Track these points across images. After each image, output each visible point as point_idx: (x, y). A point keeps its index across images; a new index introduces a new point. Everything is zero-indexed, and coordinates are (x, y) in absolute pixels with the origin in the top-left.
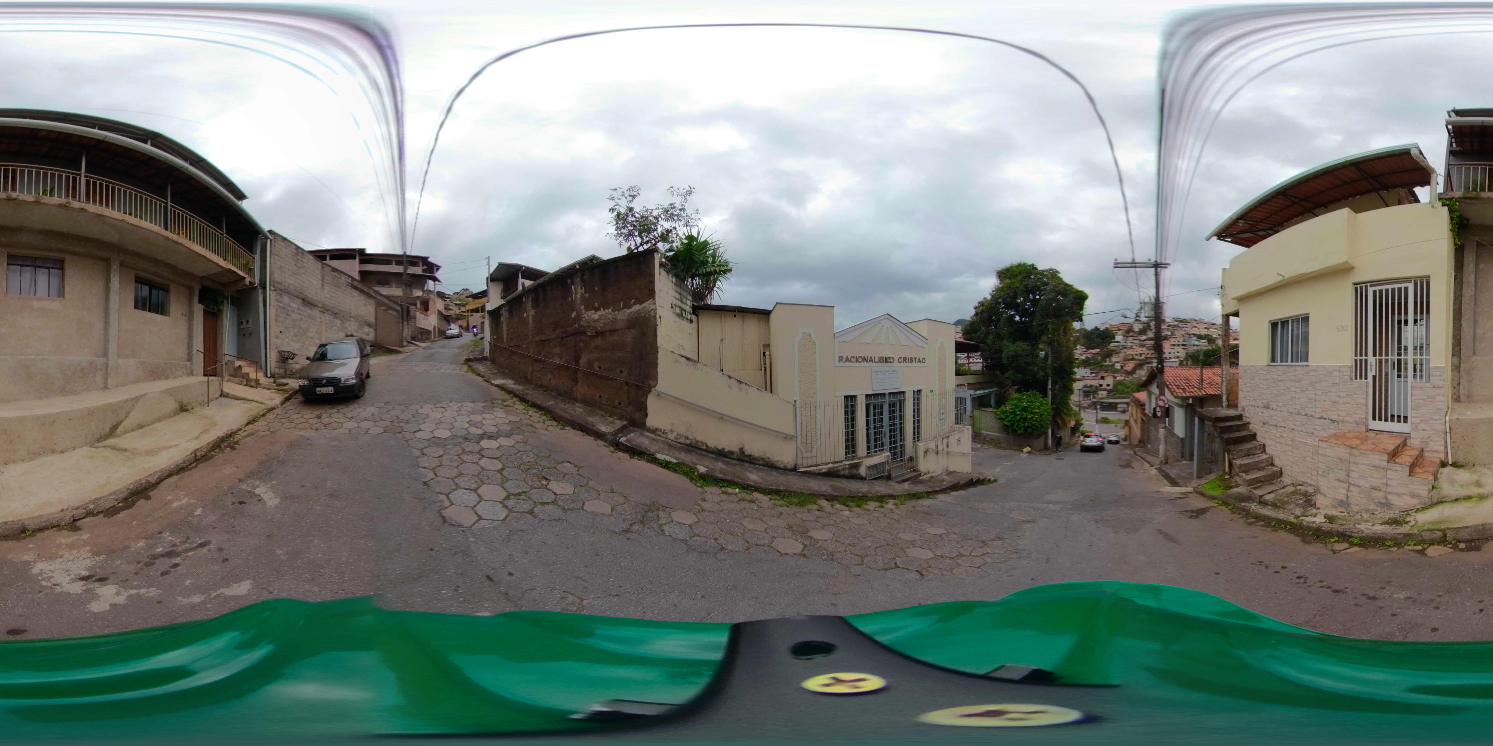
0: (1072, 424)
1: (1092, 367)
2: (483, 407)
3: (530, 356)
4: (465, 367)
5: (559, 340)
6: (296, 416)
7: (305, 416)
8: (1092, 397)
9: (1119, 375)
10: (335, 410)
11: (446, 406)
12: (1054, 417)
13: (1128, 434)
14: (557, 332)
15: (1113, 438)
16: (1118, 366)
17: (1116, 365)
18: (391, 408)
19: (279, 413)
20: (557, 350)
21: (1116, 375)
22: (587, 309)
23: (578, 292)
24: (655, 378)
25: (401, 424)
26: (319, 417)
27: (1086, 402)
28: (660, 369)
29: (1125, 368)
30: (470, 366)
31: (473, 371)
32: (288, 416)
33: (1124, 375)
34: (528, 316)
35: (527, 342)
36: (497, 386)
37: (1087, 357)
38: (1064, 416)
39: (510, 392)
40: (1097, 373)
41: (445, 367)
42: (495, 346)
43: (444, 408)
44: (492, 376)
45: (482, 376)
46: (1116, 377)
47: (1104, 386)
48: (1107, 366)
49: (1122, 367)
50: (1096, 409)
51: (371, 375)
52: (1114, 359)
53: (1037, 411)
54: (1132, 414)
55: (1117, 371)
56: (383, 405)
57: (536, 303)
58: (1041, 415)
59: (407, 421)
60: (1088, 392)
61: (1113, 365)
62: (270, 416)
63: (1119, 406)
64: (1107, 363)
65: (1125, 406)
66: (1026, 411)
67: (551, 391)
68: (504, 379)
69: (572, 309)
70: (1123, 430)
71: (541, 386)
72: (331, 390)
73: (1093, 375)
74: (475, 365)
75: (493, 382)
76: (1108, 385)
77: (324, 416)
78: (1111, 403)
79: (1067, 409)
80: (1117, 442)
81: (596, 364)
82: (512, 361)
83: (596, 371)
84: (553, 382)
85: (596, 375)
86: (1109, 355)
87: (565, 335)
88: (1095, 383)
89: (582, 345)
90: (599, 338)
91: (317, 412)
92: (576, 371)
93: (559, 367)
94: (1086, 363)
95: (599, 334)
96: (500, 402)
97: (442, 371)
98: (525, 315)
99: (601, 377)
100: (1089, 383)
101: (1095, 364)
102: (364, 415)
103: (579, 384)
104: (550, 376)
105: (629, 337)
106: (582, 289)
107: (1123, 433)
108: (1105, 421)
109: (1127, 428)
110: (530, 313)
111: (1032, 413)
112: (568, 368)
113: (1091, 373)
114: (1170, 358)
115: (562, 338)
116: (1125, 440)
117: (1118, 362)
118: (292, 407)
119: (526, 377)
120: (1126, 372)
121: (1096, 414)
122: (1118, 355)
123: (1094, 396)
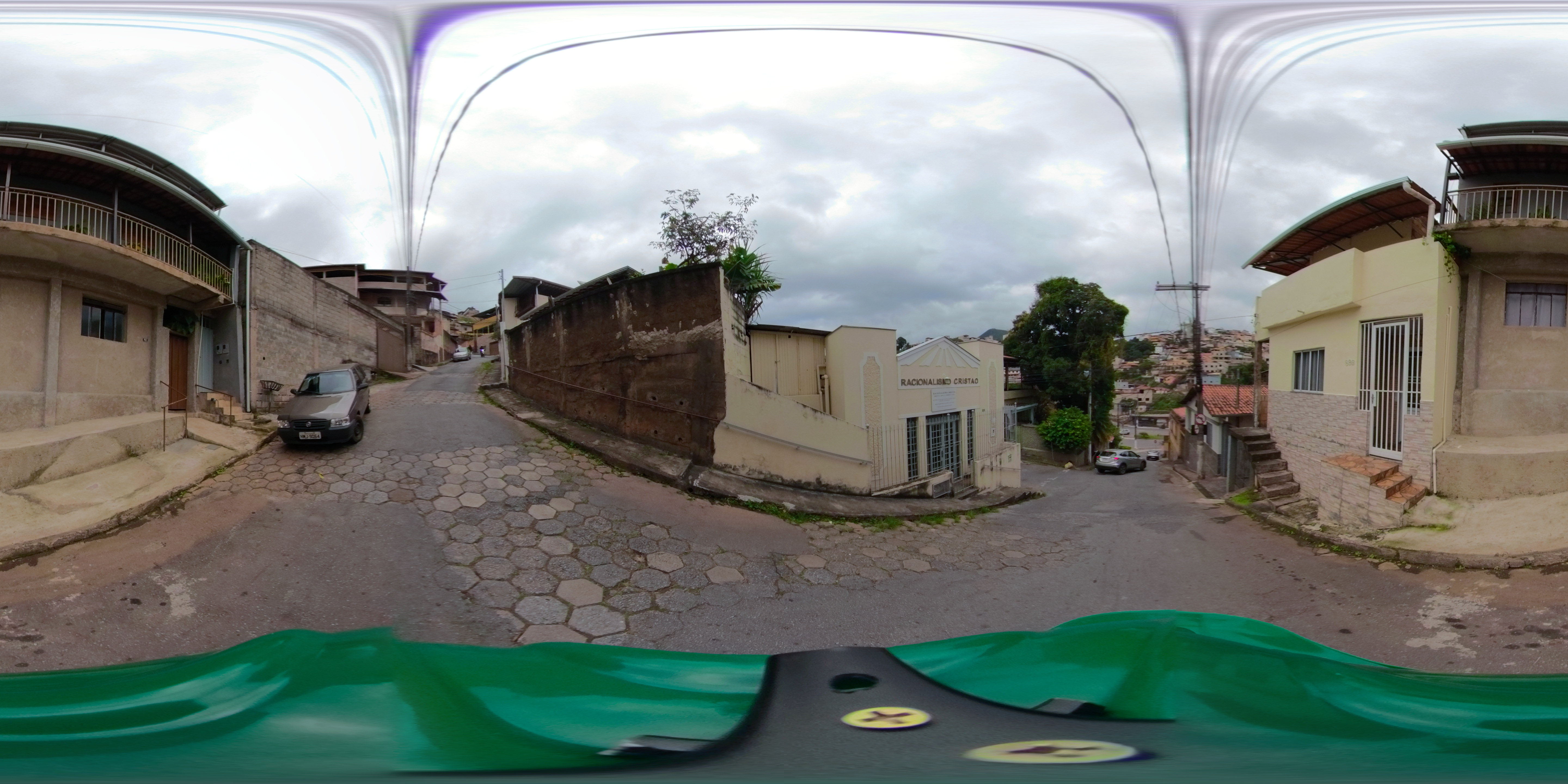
0: (1111, 439)
1: (1130, 380)
2: (516, 452)
3: (562, 385)
4: (482, 397)
5: (600, 366)
6: (271, 469)
7: (282, 470)
8: (1130, 411)
9: (1159, 388)
10: (322, 462)
11: (469, 454)
12: (1094, 433)
13: (1167, 450)
14: (597, 356)
15: (1153, 454)
16: (1158, 380)
17: (1155, 377)
18: (397, 458)
19: (251, 462)
20: (598, 377)
21: (1155, 389)
22: (636, 329)
23: (623, 308)
24: (723, 409)
25: (414, 486)
26: (300, 472)
27: (1125, 417)
28: (729, 399)
29: (1164, 382)
30: (487, 396)
31: (492, 401)
32: (262, 467)
33: (1164, 389)
34: (558, 336)
35: (558, 367)
36: (525, 421)
37: (1125, 369)
38: (1104, 432)
39: (543, 429)
40: (1136, 386)
41: (459, 397)
42: (515, 370)
43: (467, 457)
44: (516, 408)
45: (504, 409)
46: (1155, 391)
47: (1144, 400)
48: (1146, 379)
49: (1162, 380)
50: (1135, 424)
51: (371, 408)
52: (1154, 372)
53: (1078, 427)
54: (1172, 431)
55: (1155, 384)
56: (386, 454)
57: (568, 322)
58: (1083, 431)
59: (421, 479)
60: (1127, 406)
61: (1153, 378)
62: (239, 467)
63: (1158, 421)
64: (1147, 376)
65: (1164, 421)
66: (1068, 427)
67: (591, 426)
68: (530, 411)
69: (617, 328)
70: (1163, 447)
71: (578, 419)
72: (318, 435)
73: (1132, 388)
74: (493, 394)
75: (519, 415)
76: (1147, 399)
77: (308, 470)
78: (1150, 418)
79: (1107, 424)
80: (1156, 458)
81: (649, 395)
82: (539, 389)
83: (650, 402)
84: (594, 415)
85: (649, 407)
86: (1148, 367)
87: (607, 360)
88: (1134, 397)
89: (630, 371)
90: (653, 364)
91: (299, 464)
92: (623, 403)
93: (601, 398)
94: (1125, 376)
95: (652, 358)
96: (534, 444)
97: (456, 402)
98: (554, 335)
99: (656, 409)
100: (1128, 397)
101: (1134, 376)
102: (361, 470)
103: (628, 418)
104: (588, 408)
105: (691, 362)
106: (628, 305)
107: (1162, 449)
108: (1144, 436)
109: (1166, 444)
110: (560, 333)
111: (1074, 429)
112: (613, 398)
113: (1130, 386)
114: (1212, 372)
115: (604, 362)
116: (1164, 456)
117: (1157, 375)
118: (269, 455)
119: (558, 409)
120: (1166, 386)
121: (1135, 429)
122: (1157, 368)
123: (1133, 411)
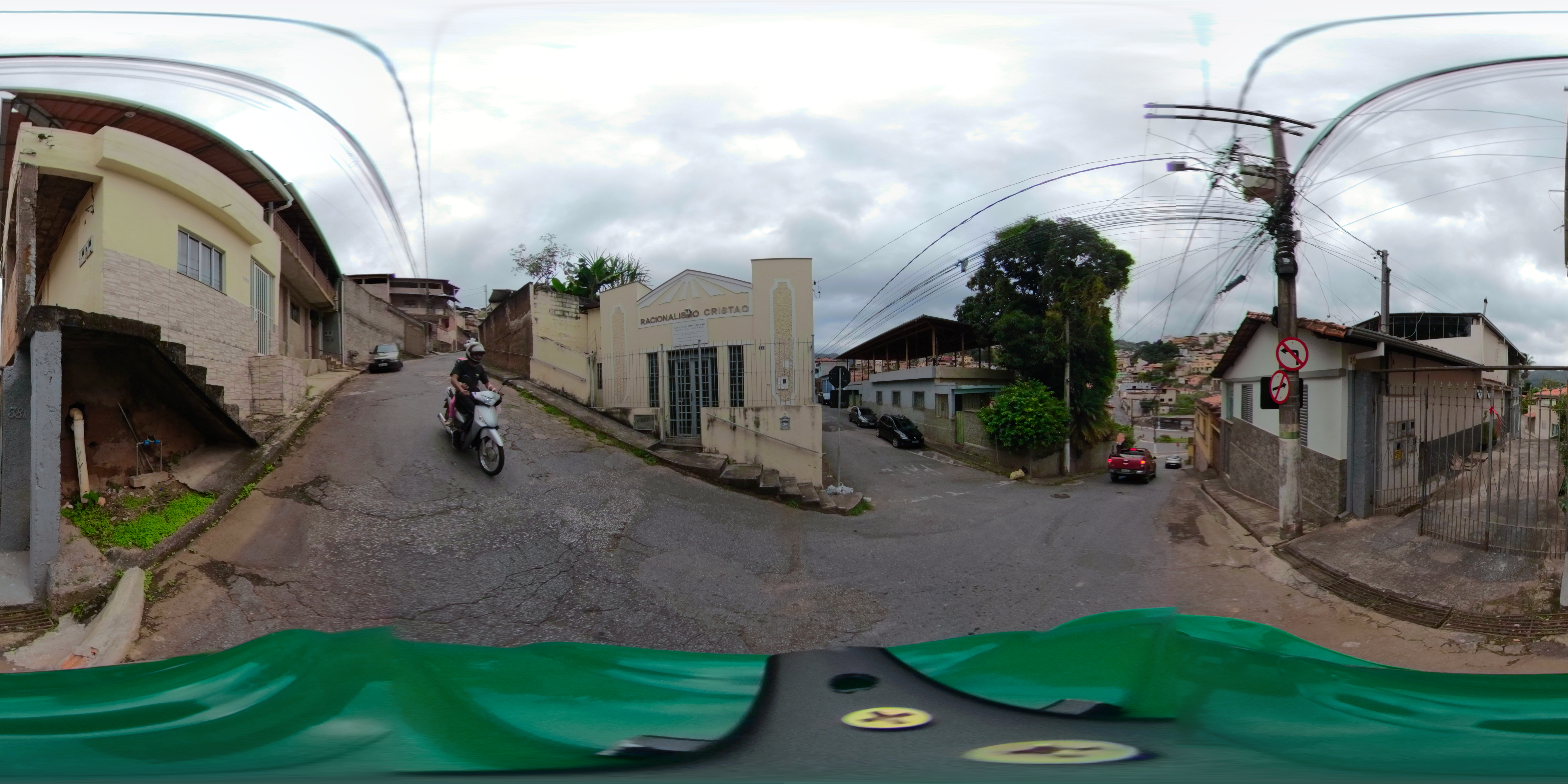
1: (1153, 382)
8: (1151, 412)
9: (1182, 390)
17: (1180, 379)
21: (1179, 389)
27: (1145, 418)
29: (1189, 383)
33: (1189, 389)
37: (1148, 371)
46: (1179, 392)
47: (1166, 401)
48: (1172, 380)
49: (1186, 381)
52: (1179, 374)
54: (1198, 428)
55: (1181, 385)
61: (1177, 380)
63: (1182, 423)
65: (1189, 423)
73: (1155, 389)
76: (1170, 400)
78: (1173, 420)
86: (1173, 369)
94: (1148, 377)
100: (1150, 397)
101: (1157, 378)
108: (1165, 439)
109: (1192, 450)
113: (1152, 388)
120: (1191, 387)
121: (1155, 432)
122: (1182, 369)
123: (1155, 411)
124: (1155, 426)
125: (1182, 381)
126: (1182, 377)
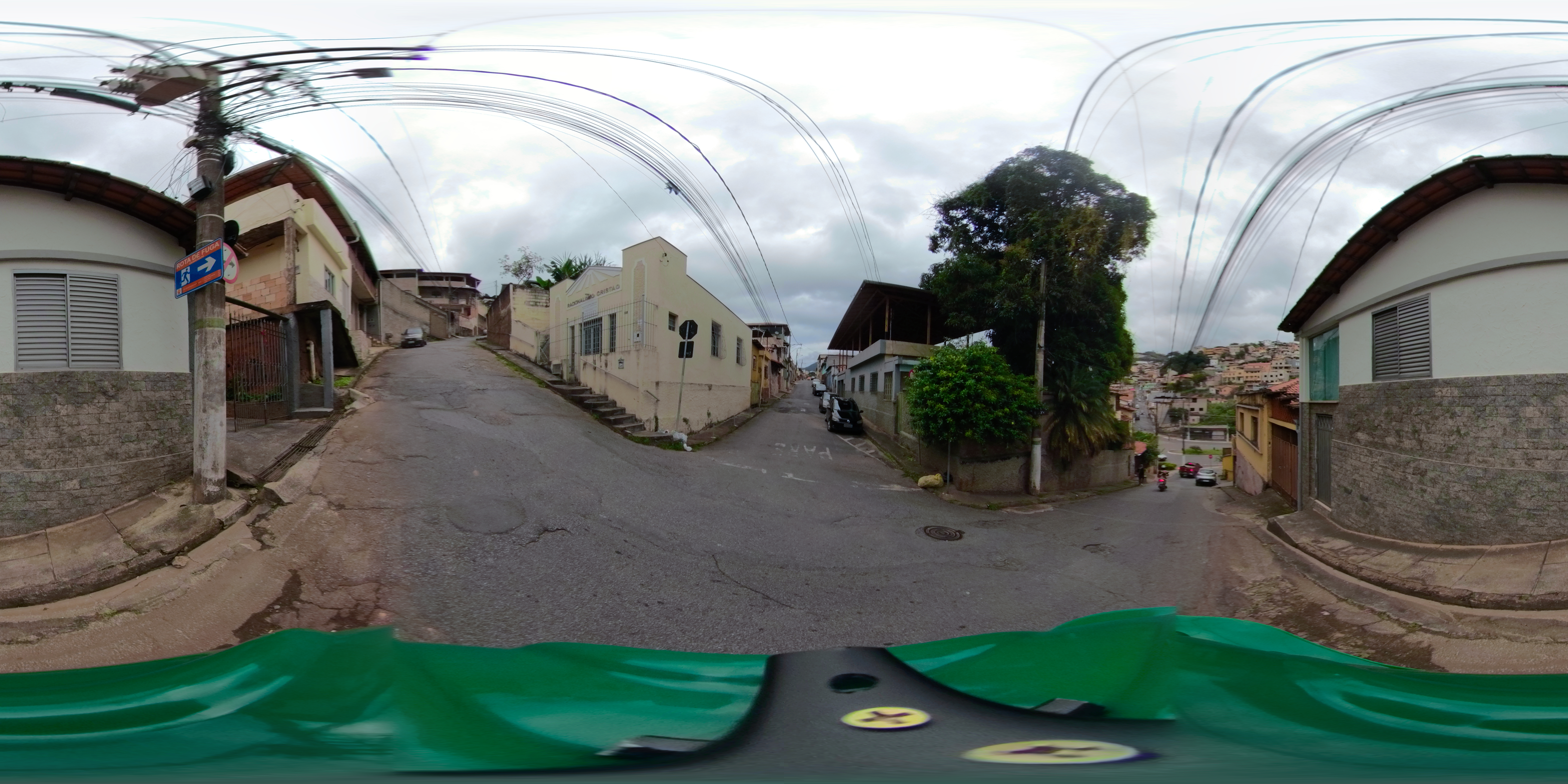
9: (1214, 399)
17: (1211, 389)
21: (1210, 399)
27: (1173, 429)
29: (1220, 393)
33: (1219, 400)
37: (1178, 382)
48: (1201, 391)
49: (1217, 391)
52: (1210, 384)
55: (1212, 396)
60: (1176, 416)
64: (1200, 388)
65: (1222, 434)
76: (1201, 410)
78: (1204, 430)
86: (1203, 379)
88: (1185, 406)
94: (1177, 388)
100: (1178, 406)
108: (1196, 451)
120: (1223, 397)
121: (1184, 442)
122: (1212, 379)
123: (1184, 422)
124: (1184, 437)
125: (1213, 391)
126: (1213, 387)
